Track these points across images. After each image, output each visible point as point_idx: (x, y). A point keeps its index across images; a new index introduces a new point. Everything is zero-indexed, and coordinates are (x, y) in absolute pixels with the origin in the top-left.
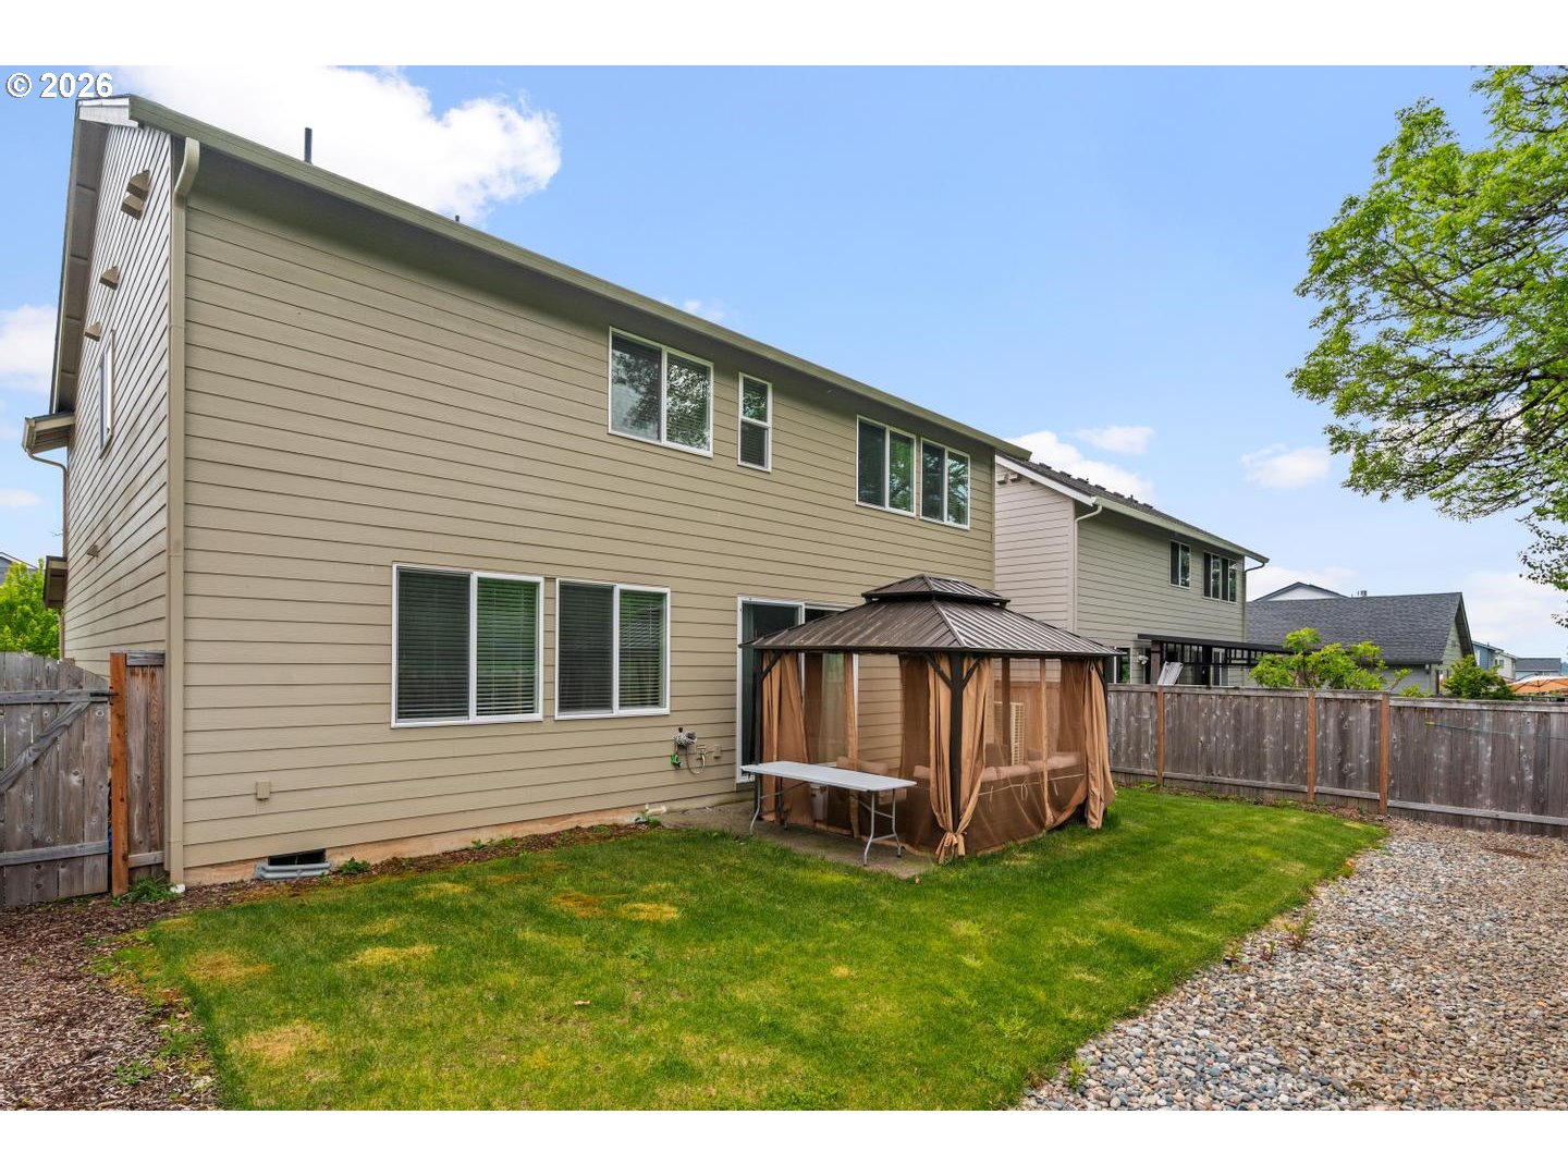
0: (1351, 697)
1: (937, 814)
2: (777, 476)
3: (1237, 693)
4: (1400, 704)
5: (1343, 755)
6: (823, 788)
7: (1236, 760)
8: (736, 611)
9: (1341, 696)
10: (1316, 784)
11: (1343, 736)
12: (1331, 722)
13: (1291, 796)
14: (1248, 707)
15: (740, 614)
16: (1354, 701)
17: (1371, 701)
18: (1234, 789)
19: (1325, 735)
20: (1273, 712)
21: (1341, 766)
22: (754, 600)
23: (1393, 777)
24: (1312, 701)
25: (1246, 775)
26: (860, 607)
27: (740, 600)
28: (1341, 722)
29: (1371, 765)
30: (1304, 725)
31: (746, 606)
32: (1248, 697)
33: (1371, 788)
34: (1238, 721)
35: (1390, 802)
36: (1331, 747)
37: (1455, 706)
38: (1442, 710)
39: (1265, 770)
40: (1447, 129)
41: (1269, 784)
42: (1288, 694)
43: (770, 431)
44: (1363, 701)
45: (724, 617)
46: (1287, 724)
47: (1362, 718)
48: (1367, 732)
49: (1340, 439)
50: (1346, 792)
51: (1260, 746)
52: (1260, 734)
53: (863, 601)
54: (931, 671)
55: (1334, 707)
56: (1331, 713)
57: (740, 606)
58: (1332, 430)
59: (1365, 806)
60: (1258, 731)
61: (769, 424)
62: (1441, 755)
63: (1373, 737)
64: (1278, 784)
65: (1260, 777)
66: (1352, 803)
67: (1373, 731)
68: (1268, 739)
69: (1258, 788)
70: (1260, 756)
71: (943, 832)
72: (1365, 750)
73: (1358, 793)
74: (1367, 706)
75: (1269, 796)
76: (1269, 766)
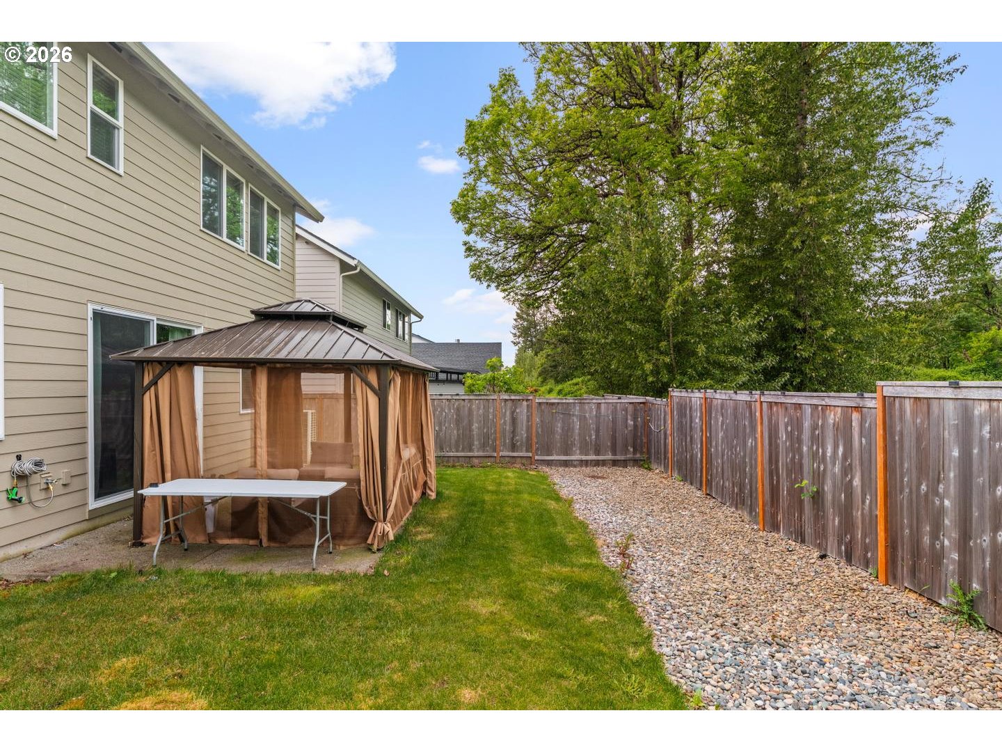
0: (517, 398)
1: (367, 508)
2: (126, 181)
3: (457, 397)
4: (540, 401)
5: (514, 432)
6: (215, 501)
7: (457, 442)
8: (87, 320)
9: (513, 398)
10: (500, 451)
11: (514, 421)
12: (508, 413)
13: (487, 460)
14: (464, 406)
15: (90, 323)
16: (519, 400)
17: (527, 400)
18: (456, 459)
19: (505, 423)
20: (478, 410)
21: (512, 439)
22: (107, 309)
23: (537, 443)
24: (498, 401)
25: (463, 451)
26: (251, 323)
27: (91, 307)
28: (513, 413)
29: (527, 437)
30: (495, 416)
31: (96, 314)
32: (464, 400)
33: (527, 451)
34: (458, 415)
35: (537, 458)
36: (508, 428)
37: (564, 401)
38: (558, 403)
39: (473, 445)
40: (520, 89)
41: (476, 454)
42: (485, 397)
43: (122, 132)
44: (523, 400)
45: (74, 326)
46: (486, 416)
47: (522, 410)
48: (525, 418)
49: (469, 249)
50: (515, 454)
51: (471, 430)
52: (470, 423)
53: (252, 318)
54: (358, 381)
55: (509, 404)
56: (508, 407)
57: (90, 315)
58: (465, 244)
59: (524, 461)
60: (470, 421)
61: (120, 122)
62: (559, 427)
63: (528, 421)
64: (481, 454)
65: (471, 450)
66: (519, 460)
67: (528, 416)
68: (475, 425)
69: (470, 457)
70: (471, 437)
71: (371, 523)
72: (524, 429)
73: (521, 454)
74: (525, 403)
75: (476, 461)
76: (476, 443)
